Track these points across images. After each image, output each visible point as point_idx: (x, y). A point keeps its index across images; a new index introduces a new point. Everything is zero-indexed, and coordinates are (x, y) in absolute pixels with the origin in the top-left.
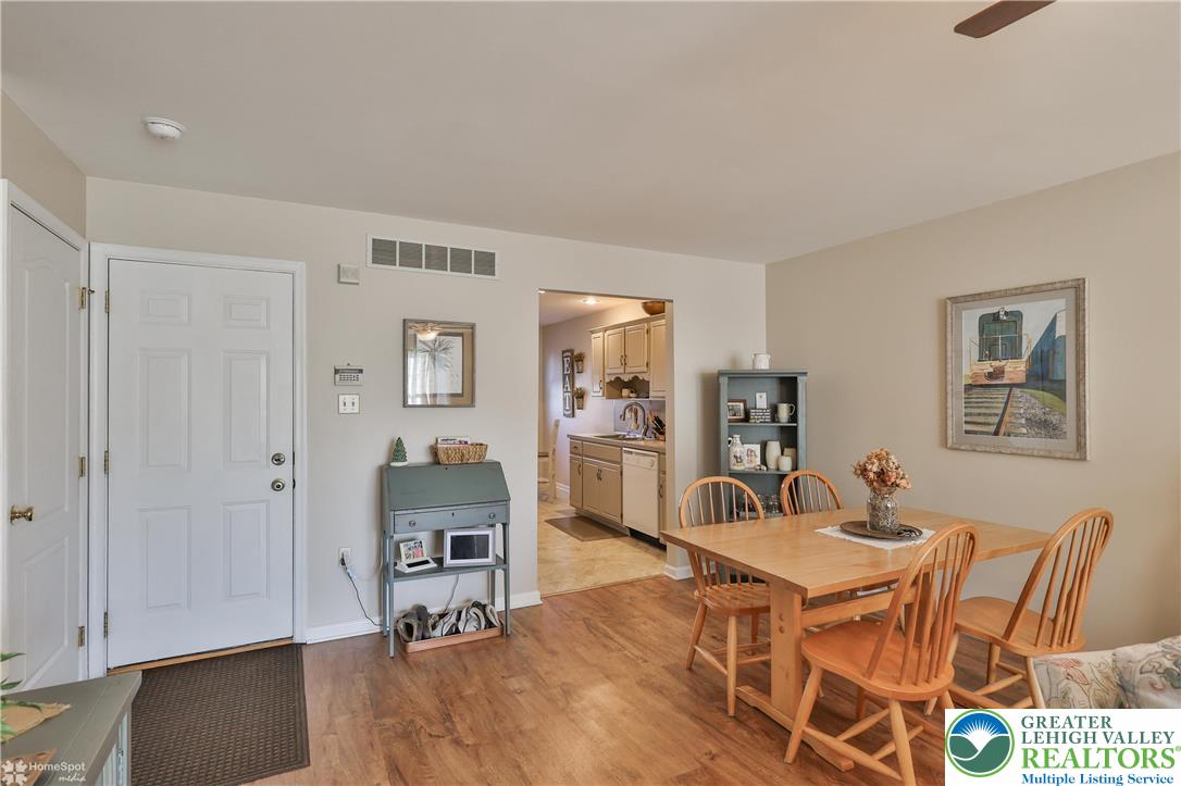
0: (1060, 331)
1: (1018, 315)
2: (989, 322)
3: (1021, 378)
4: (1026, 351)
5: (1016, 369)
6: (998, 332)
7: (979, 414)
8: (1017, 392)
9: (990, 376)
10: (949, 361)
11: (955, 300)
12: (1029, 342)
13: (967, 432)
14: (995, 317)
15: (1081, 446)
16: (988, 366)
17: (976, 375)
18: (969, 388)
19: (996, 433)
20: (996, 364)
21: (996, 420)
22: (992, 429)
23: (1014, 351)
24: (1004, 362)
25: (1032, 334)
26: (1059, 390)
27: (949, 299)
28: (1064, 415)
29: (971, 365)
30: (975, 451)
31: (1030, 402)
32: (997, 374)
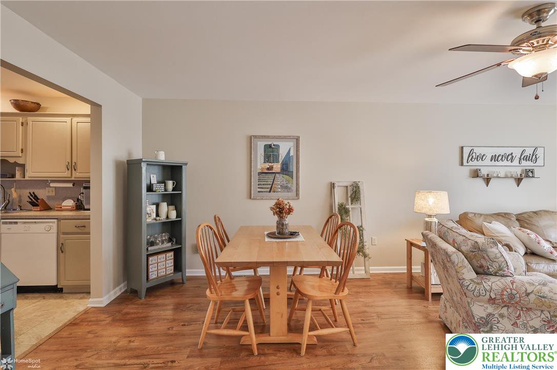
0: (292, 154)
1: (278, 146)
2: (268, 147)
3: (279, 170)
4: (281, 161)
5: (277, 167)
6: (271, 152)
7: (264, 184)
8: (277, 175)
9: (268, 169)
10: (252, 162)
11: (255, 137)
12: (282, 157)
13: (259, 192)
14: (270, 146)
15: (297, 195)
16: (267, 165)
17: (262, 169)
18: (260, 174)
19: (270, 192)
20: (270, 164)
21: (270, 186)
22: (268, 190)
23: (276, 160)
24: (273, 164)
25: (282, 153)
26: (290, 174)
27: (253, 136)
28: (292, 183)
29: (260, 164)
30: (262, 199)
31: (281, 179)
32: (271, 168)
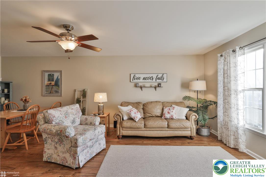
0: (59, 78)
1: (54, 75)
2: (49, 75)
3: (54, 84)
4: (54, 81)
5: (53, 83)
6: (51, 77)
7: (48, 90)
8: (53, 86)
9: (49, 84)
10: (43, 81)
11: (44, 71)
12: (55, 79)
13: (46, 93)
14: (50, 74)
15: (61, 94)
16: (49, 82)
17: (47, 84)
18: (46, 86)
19: (50, 93)
20: (50, 82)
21: (50, 91)
22: (50, 92)
23: (53, 81)
24: (51, 82)
25: (55, 77)
26: (58, 86)
27: (43, 71)
28: (59, 90)
29: (46, 82)
30: (47, 96)
31: (55, 88)
32: (51, 84)
